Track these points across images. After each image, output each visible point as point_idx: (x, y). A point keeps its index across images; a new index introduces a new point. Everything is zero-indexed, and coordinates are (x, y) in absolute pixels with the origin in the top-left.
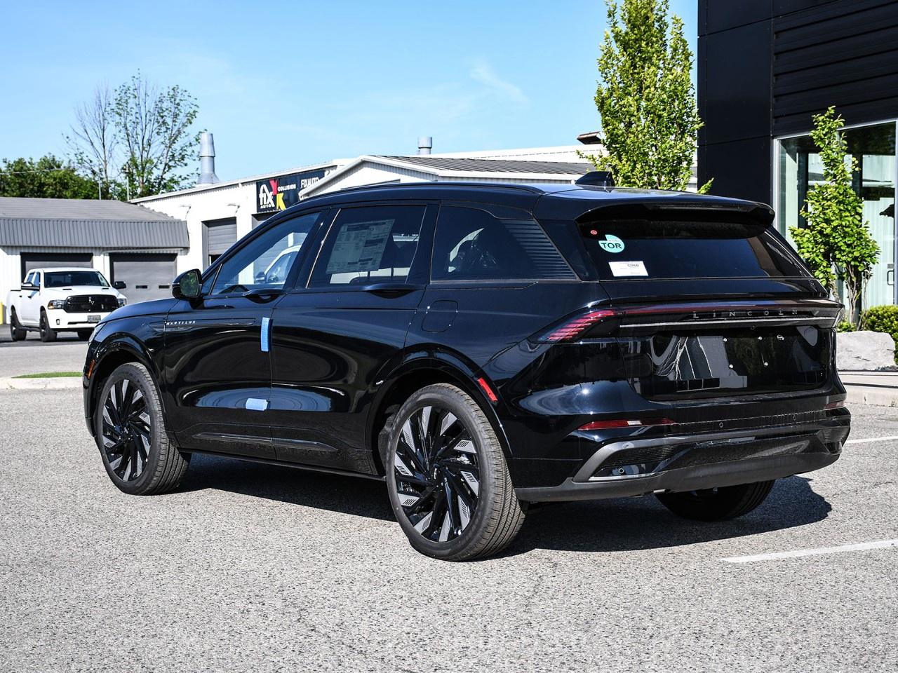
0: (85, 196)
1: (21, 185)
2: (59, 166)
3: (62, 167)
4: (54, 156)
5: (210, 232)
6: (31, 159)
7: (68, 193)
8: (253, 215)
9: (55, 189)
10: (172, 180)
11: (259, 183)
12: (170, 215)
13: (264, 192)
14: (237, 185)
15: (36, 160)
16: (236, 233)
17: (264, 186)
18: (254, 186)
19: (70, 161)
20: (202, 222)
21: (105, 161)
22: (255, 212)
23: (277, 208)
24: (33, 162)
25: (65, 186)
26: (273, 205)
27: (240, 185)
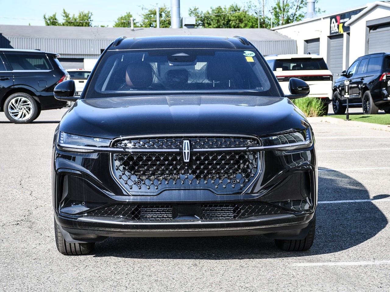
0: (251, 26)
1: (218, 21)
2: (239, 10)
3: (241, 10)
4: (237, 4)
5: (308, 46)
6: (225, 6)
7: (242, 25)
8: (328, 36)
9: (235, 23)
10: (300, 15)
11: (332, 18)
12: (289, 37)
13: (333, 23)
14: (320, 19)
15: (228, 7)
16: (319, 47)
17: (334, 20)
18: (329, 19)
19: (244, 7)
20: (305, 41)
21: (263, 6)
22: (329, 35)
23: (339, 32)
24: (226, 7)
25: (241, 21)
26: (337, 31)
27: (322, 19)
